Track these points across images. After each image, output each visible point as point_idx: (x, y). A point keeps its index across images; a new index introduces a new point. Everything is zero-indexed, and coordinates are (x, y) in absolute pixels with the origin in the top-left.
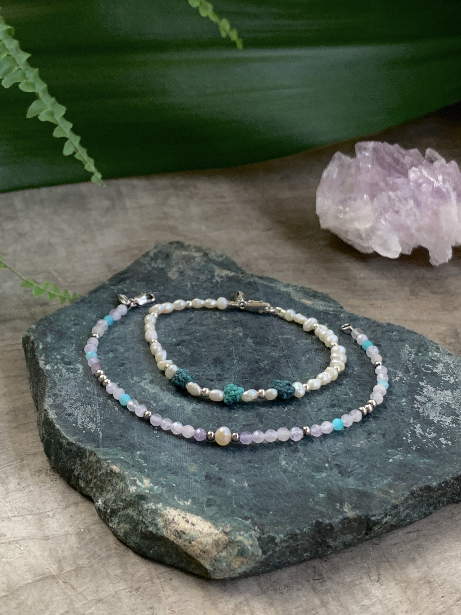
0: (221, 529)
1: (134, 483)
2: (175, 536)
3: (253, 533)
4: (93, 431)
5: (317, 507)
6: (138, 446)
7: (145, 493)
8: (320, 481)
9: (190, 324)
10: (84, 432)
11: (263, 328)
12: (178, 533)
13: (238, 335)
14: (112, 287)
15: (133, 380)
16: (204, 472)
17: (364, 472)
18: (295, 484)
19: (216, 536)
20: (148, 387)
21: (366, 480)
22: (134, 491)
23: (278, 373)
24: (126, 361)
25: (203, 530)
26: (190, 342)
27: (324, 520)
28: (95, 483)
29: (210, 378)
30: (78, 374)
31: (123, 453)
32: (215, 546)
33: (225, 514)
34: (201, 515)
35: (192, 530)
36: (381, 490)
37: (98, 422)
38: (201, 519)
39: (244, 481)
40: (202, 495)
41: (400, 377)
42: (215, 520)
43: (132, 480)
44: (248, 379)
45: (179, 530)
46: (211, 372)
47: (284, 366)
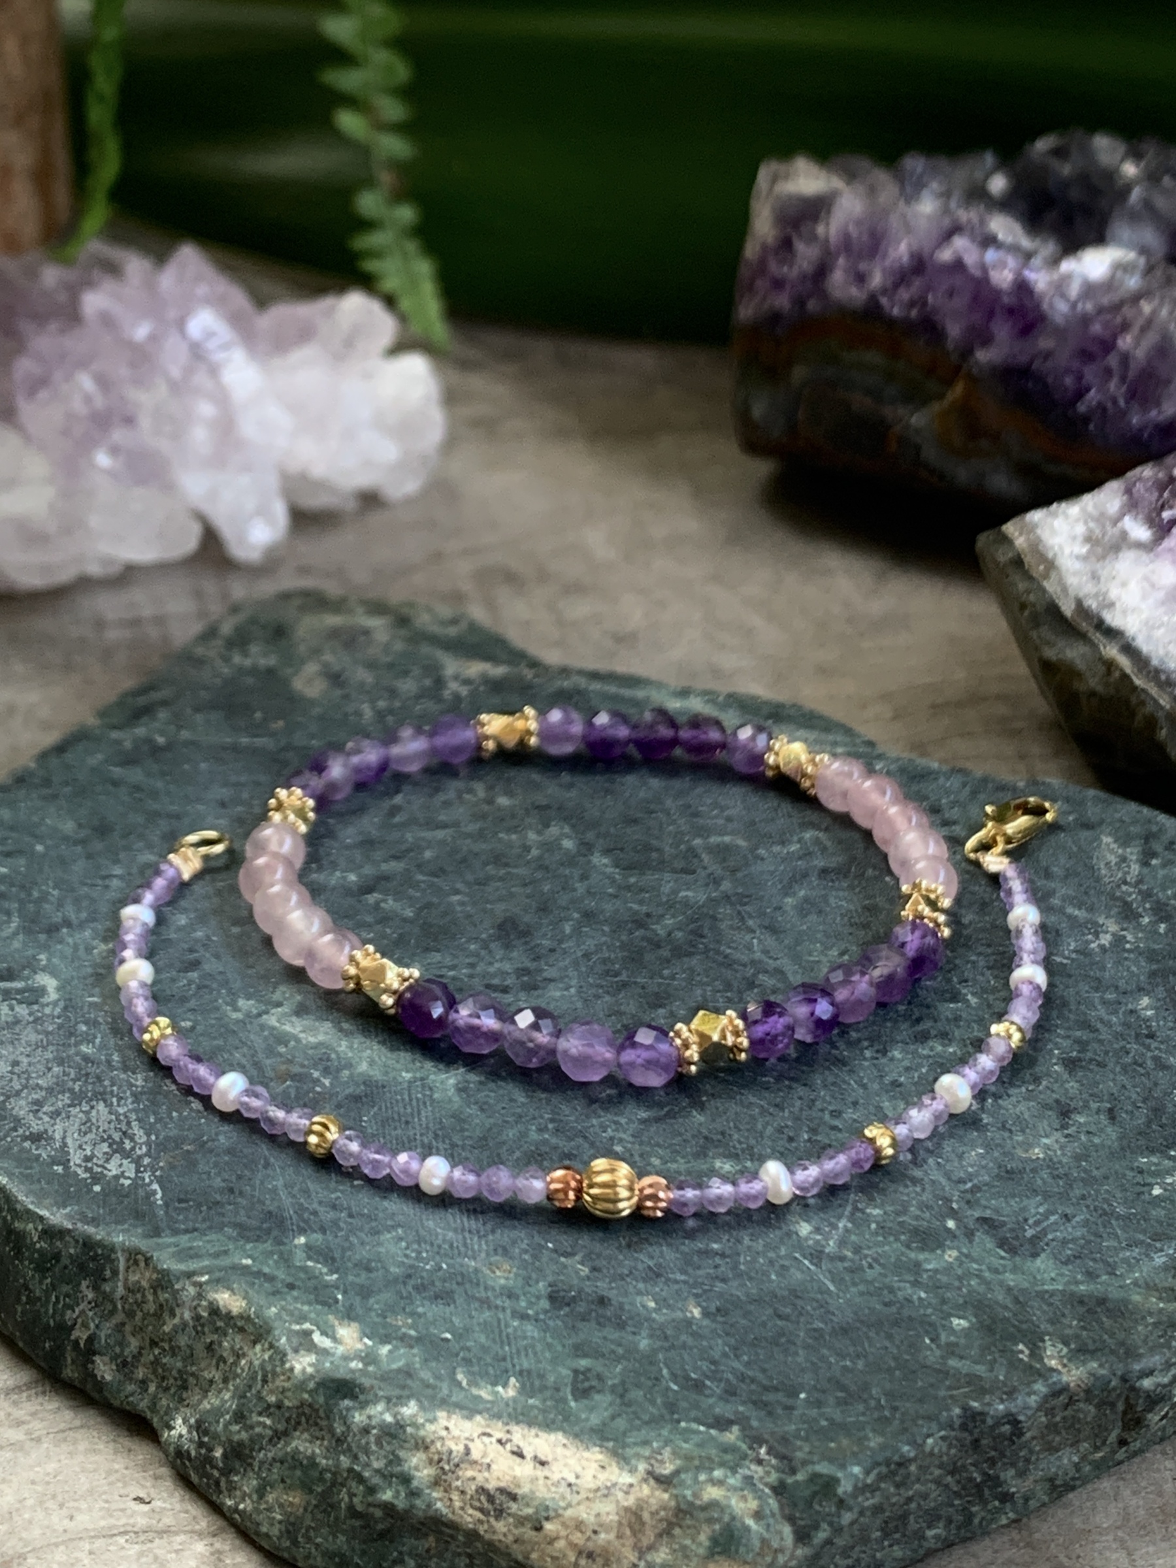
0: (642, 1467)
1: (304, 1342)
2: (481, 1510)
3: (757, 1471)
4: (127, 1182)
5: (953, 1362)
6: (295, 1217)
7: (353, 1371)
8: (944, 1279)
9: (395, 826)
10: (97, 1188)
11: (635, 821)
12: (491, 1499)
13: (560, 848)
14: (115, 735)
15: (236, 1009)
16: (541, 1284)
17: (1079, 1234)
18: (862, 1294)
19: (627, 1493)
20: (294, 1027)
21: (1094, 1260)
22: (310, 1370)
23: (718, 952)
24: (201, 953)
25: (577, 1477)
26: (407, 880)
27: (989, 1404)
28: (156, 1362)
29: (496, 981)
30: (44, 1006)
31: (249, 1246)
32: (628, 1532)
33: (646, 1417)
34: (560, 1429)
35: (541, 1482)
36: (1149, 1287)
37: (139, 1152)
38: (565, 1441)
39: (686, 1299)
40: (555, 1361)
41: (1113, 935)
42: (615, 1440)
43: (297, 1333)
44: (624, 977)
45: (491, 1486)
46: (497, 965)
47: (731, 927)
